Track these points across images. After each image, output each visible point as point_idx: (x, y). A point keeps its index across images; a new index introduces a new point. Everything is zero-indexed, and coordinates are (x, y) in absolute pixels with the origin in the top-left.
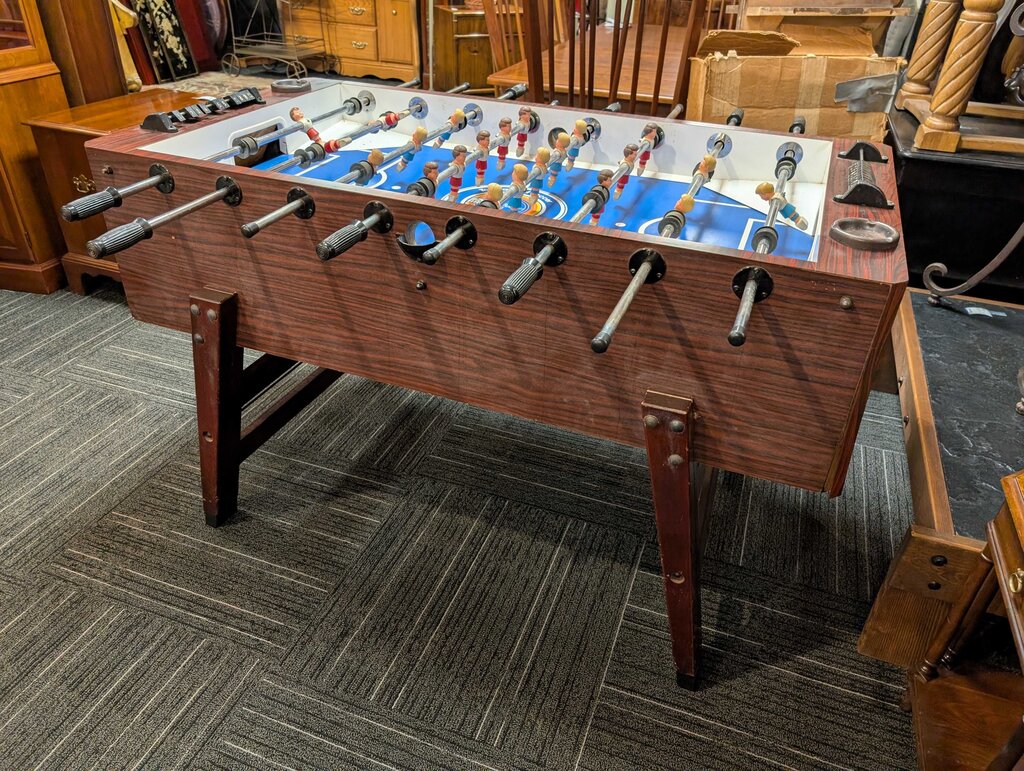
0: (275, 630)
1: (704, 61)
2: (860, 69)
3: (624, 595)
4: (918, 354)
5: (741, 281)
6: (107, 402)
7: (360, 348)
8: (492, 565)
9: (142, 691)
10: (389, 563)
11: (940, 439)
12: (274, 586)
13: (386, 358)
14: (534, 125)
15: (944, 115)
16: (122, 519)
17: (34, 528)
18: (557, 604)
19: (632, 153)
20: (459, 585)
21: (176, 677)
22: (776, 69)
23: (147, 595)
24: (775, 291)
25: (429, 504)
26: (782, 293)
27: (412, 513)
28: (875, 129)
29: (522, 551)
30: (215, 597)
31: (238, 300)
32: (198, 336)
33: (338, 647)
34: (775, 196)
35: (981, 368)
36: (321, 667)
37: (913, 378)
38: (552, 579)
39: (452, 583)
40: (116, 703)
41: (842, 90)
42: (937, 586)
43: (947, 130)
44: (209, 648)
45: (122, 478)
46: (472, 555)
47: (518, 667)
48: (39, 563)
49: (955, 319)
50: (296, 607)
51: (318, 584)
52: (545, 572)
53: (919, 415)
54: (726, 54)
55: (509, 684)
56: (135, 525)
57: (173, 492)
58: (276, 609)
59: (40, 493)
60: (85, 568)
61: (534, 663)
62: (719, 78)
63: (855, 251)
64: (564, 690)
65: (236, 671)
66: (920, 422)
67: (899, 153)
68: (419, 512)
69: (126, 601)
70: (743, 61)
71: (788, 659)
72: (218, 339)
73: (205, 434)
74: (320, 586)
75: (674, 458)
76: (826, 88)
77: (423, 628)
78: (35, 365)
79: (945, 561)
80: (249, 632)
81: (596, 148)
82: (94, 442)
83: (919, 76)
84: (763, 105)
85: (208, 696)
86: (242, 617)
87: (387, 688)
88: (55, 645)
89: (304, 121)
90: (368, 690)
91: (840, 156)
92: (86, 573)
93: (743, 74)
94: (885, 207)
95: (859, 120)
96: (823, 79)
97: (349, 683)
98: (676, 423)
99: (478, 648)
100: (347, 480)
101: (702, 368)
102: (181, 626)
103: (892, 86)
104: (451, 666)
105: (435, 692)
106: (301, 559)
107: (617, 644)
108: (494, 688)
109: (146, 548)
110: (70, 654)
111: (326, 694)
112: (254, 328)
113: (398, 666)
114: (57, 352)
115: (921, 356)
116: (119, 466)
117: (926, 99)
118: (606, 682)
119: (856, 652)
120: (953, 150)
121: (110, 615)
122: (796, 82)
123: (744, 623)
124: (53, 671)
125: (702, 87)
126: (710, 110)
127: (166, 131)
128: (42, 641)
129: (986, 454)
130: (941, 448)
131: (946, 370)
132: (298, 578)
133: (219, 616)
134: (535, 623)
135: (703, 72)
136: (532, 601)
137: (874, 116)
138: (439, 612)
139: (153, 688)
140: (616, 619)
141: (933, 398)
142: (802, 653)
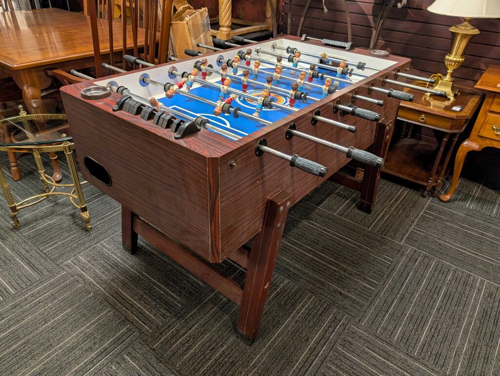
0: (335, 318)
1: (185, 22)
2: (204, 15)
10: (300, 272)
12: (307, 316)
18: (332, 230)
21: (360, 360)
30: (311, 342)
33: (347, 296)
36: (358, 303)
44: (343, 346)
50: (322, 309)
51: (309, 299)
52: (316, 229)
54: (188, 17)
58: (322, 317)
61: (358, 242)
62: (190, 28)
70: (191, 19)
76: (202, 25)
77: (339, 268)
80: (335, 329)
84: (197, 37)
86: (325, 331)
87: (368, 284)
93: (192, 25)
95: (207, 35)
96: (201, 21)
97: (366, 295)
102: (328, 359)
103: (208, 19)
106: (290, 305)
107: (353, 222)
122: (198, 24)
125: (188, 34)
126: (192, 44)
132: (304, 307)
135: (187, 27)
137: (209, 32)
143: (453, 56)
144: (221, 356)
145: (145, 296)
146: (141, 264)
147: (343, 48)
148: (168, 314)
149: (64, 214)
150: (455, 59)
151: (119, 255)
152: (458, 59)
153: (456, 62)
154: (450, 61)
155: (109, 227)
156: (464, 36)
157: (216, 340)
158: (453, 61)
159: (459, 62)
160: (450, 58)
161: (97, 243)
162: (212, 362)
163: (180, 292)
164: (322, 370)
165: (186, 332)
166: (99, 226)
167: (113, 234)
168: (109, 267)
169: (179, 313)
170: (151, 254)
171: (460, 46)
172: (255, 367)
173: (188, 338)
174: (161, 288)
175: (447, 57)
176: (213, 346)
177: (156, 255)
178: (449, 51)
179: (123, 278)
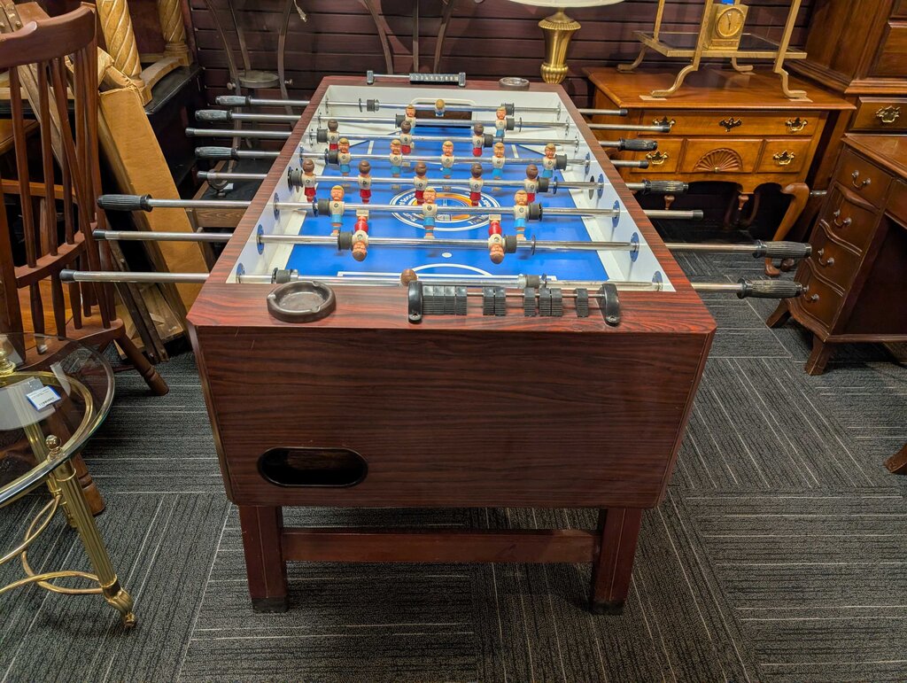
30: (674, 553)
40: (780, 554)
44: (706, 530)
65: (704, 505)
86: (671, 526)
88: (798, 631)
110: (791, 613)
121: (748, 615)
143: (552, 65)
144: (606, 657)
145: (400, 662)
146: (325, 616)
147: (455, 84)
148: (472, 660)
149: (22, 633)
150: (555, 69)
151: (261, 628)
152: (559, 70)
153: (557, 73)
154: (549, 72)
155: (171, 592)
156: (563, 33)
157: (576, 640)
158: (553, 73)
159: (561, 73)
160: (548, 69)
161: (186, 637)
162: (608, 675)
163: (446, 613)
164: (720, 577)
165: (528, 664)
166: (145, 605)
167: (198, 599)
168: (273, 664)
169: (484, 645)
170: (321, 587)
171: (558, 49)
172: (659, 637)
173: (541, 671)
174: (408, 630)
175: (544, 67)
176: (582, 652)
177: (331, 582)
178: (547, 59)
179: (324, 663)
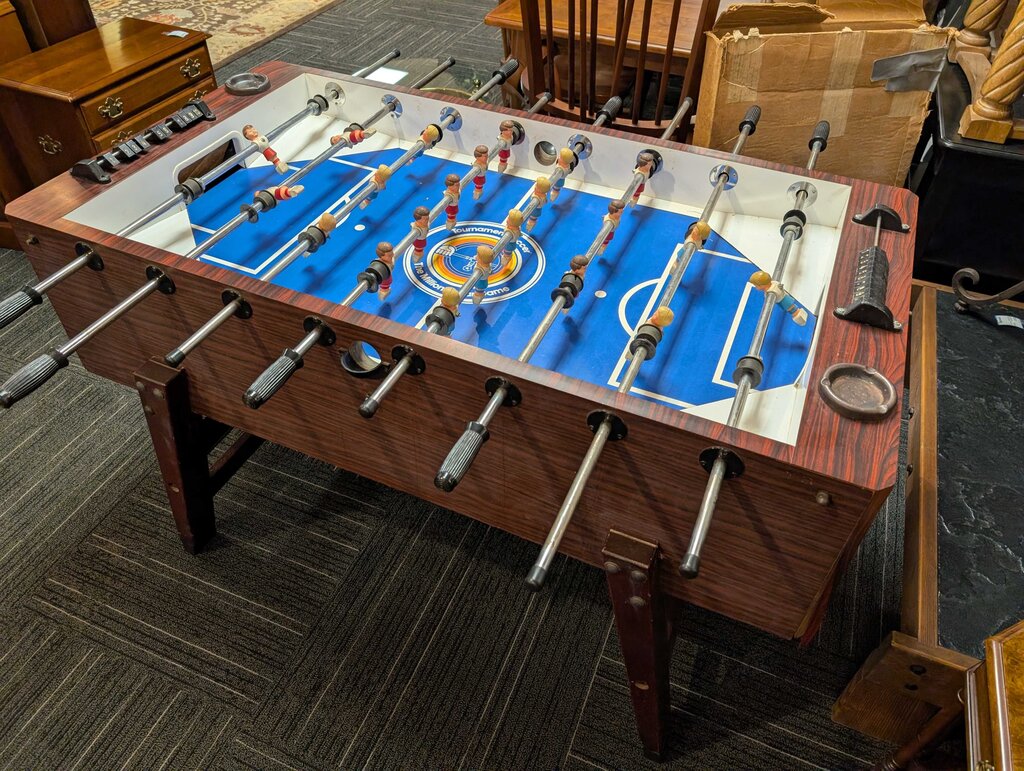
0: (249, 681)
1: (721, 41)
2: (904, 43)
3: (600, 644)
4: (932, 383)
5: (708, 458)
6: (89, 393)
7: (314, 436)
8: (469, 606)
9: (120, 750)
10: (365, 602)
11: (940, 511)
12: (251, 628)
13: (342, 449)
14: (519, 137)
15: (996, 102)
16: (102, 543)
17: (15, 552)
18: (531, 654)
19: (616, 211)
20: (434, 629)
21: (151, 735)
22: (804, 47)
23: (125, 637)
24: (747, 473)
25: (410, 528)
26: (753, 475)
27: (392, 539)
28: (916, 109)
29: (501, 590)
30: (191, 642)
31: (186, 375)
32: (148, 409)
33: (310, 702)
34: (771, 289)
35: (1000, 406)
36: (293, 727)
37: (923, 421)
38: (529, 625)
39: (429, 626)
40: (94, 764)
41: (881, 68)
42: (914, 688)
43: (997, 119)
44: (184, 701)
45: (103, 491)
46: (449, 594)
47: (486, 730)
48: (20, 596)
49: (981, 332)
50: (271, 654)
51: (295, 627)
52: (522, 616)
53: (922, 475)
54: (746, 34)
55: (477, 750)
56: (114, 550)
57: (153, 510)
58: (251, 656)
59: (21, 509)
60: (65, 603)
61: (503, 724)
62: (738, 60)
63: (844, 420)
64: (530, 759)
65: (209, 729)
66: (922, 484)
67: (940, 141)
68: (398, 539)
69: (103, 643)
70: (766, 39)
71: (758, 726)
72: (168, 415)
73: (170, 484)
74: (295, 628)
75: (636, 600)
76: (861, 67)
77: (395, 680)
78: (16, 345)
79: (924, 671)
80: (224, 682)
81: (587, 167)
82: (74, 445)
83: (977, 26)
84: (787, 88)
85: (182, 757)
86: (217, 664)
87: (356, 751)
88: (37, 694)
89: (258, 141)
90: (337, 755)
91: (854, 220)
92: (66, 609)
93: (764, 55)
94: (891, 329)
95: (897, 100)
96: (860, 56)
97: (319, 746)
98: (637, 573)
99: (449, 705)
100: (327, 496)
101: (668, 520)
102: (157, 675)
103: (941, 61)
104: (420, 728)
105: (403, 758)
106: (277, 594)
107: (587, 706)
108: (461, 754)
109: (124, 579)
110: (51, 706)
111: (296, 758)
112: (207, 400)
113: (368, 726)
114: (38, 329)
115: (936, 388)
116: (101, 476)
117: (982, 52)
118: (574, 751)
119: (829, 719)
120: (1002, 142)
121: (88, 659)
122: (827, 62)
123: (719, 680)
124: (34, 725)
125: (717, 72)
126: (725, 99)
127: (96, 181)
128: (24, 690)
129: (987, 531)
130: (939, 522)
131: (961, 408)
132: (274, 619)
133: (196, 663)
134: (507, 679)
135: (719, 53)
136: (506, 651)
137: (916, 95)
138: (412, 661)
139: (130, 747)
140: (590, 673)
141: (940, 450)
142: (774, 719)
164: (135, 667)
